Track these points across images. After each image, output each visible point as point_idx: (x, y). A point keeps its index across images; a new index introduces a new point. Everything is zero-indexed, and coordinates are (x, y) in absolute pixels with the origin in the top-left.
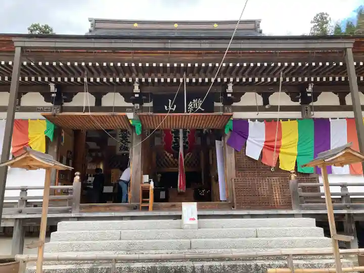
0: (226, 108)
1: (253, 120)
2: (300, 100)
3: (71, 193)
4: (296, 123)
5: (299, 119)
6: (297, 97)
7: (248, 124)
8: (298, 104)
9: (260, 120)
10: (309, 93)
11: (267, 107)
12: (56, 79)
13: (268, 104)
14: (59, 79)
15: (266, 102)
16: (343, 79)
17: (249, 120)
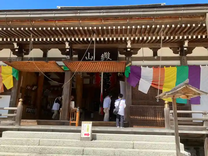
0: (127, 58)
1: (145, 66)
2: (179, 52)
3: (16, 113)
4: (175, 69)
5: (178, 66)
6: (178, 50)
7: (141, 69)
8: (178, 55)
9: (150, 66)
10: (185, 47)
11: (156, 58)
12: (19, 40)
13: (157, 55)
14: (21, 40)
15: (155, 54)
16: (204, 37)
17: (142, 66)
